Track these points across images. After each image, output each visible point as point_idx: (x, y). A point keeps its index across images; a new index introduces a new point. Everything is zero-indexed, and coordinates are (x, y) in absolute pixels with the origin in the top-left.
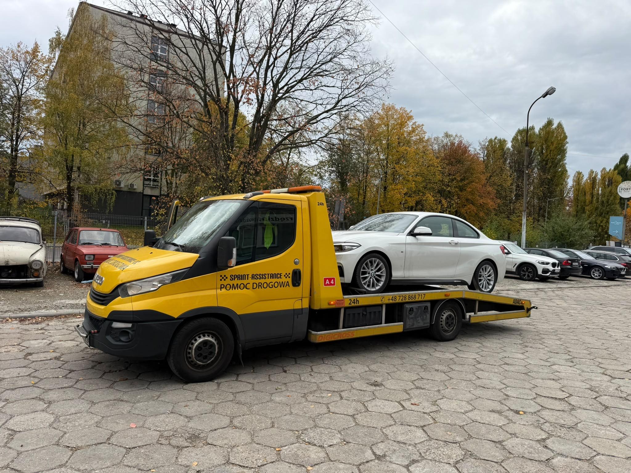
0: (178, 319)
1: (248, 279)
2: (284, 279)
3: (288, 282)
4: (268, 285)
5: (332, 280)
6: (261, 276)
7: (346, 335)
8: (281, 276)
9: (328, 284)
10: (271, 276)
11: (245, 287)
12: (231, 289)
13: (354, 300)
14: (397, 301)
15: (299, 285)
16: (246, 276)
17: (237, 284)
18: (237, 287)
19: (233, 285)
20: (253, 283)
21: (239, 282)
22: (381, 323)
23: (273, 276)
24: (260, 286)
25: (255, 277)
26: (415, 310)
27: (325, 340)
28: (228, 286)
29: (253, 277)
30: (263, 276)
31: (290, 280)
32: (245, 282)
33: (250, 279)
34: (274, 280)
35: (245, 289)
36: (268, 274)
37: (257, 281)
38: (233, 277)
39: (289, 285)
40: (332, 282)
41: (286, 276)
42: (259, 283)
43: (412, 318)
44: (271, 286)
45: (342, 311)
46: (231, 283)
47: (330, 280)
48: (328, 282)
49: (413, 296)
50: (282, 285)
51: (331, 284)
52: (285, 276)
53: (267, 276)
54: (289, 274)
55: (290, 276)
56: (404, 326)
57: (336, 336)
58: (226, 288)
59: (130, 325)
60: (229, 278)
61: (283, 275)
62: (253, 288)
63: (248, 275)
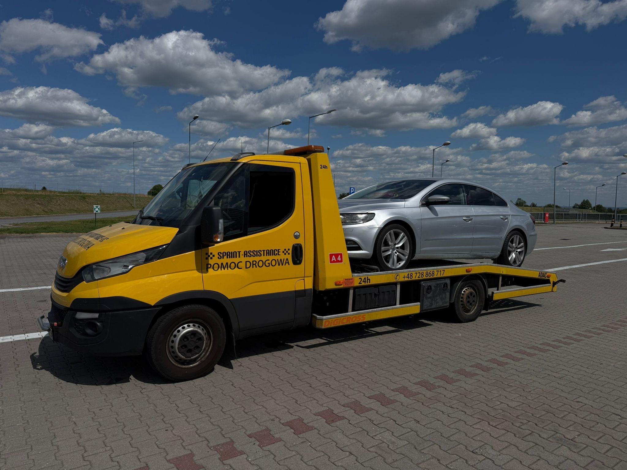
0: (155, 306)
1: (239, 257)
2: (282, 256)
3: (287, 259)
4: (264, 263)
5: (339, 256)
6: (256, 253)
7: (356, 319)
8: (278, 252)
9: (334, 260)
10: (267, 253)
11: (237, 266)
12: (220, 269)
13: (365, 278)
14: (413, 279)
15: (300, 263)
16: (238, 253)
17: (227, 263)
18: (227, 266)
19: (222, 264)
20: (246, 262)
21: (229, 261)
22: (395, 305)
23: (270, 252)
24: (254, 264)
25: (248, 254)
26: (433, 288)
27: (333, 326)
28: (216, 266)
29: (246, 254)
30: (257, 253)
31: (290, 257)
32: (236, 260)
33: (242, 257)
34: (271, 258)
35: (236, 269)
36: (264, 251)
37: (251, 259)
38: (222, 255)
39: (288, 263)
40: (339, 259)
41: (285, 252)
42: (253, 261)
43: (430, 298)
44: (267, 265)
45: (351, 292)
46: (220, 262)
47: (337, 255)
48: (334, 258)
49: (431, 273)
50: (281, 262)
51: (338, 261)
52: (283, 252)
53: (262, 253)
54: (289, 250)
55: (290, 252)
56: (422, 306)
57: (345, 321)
58: (213, 268)
59: (96, 315)
60: (217, 256)
61: (281, 251)
62: (246, 268)
63: (239, 252)
